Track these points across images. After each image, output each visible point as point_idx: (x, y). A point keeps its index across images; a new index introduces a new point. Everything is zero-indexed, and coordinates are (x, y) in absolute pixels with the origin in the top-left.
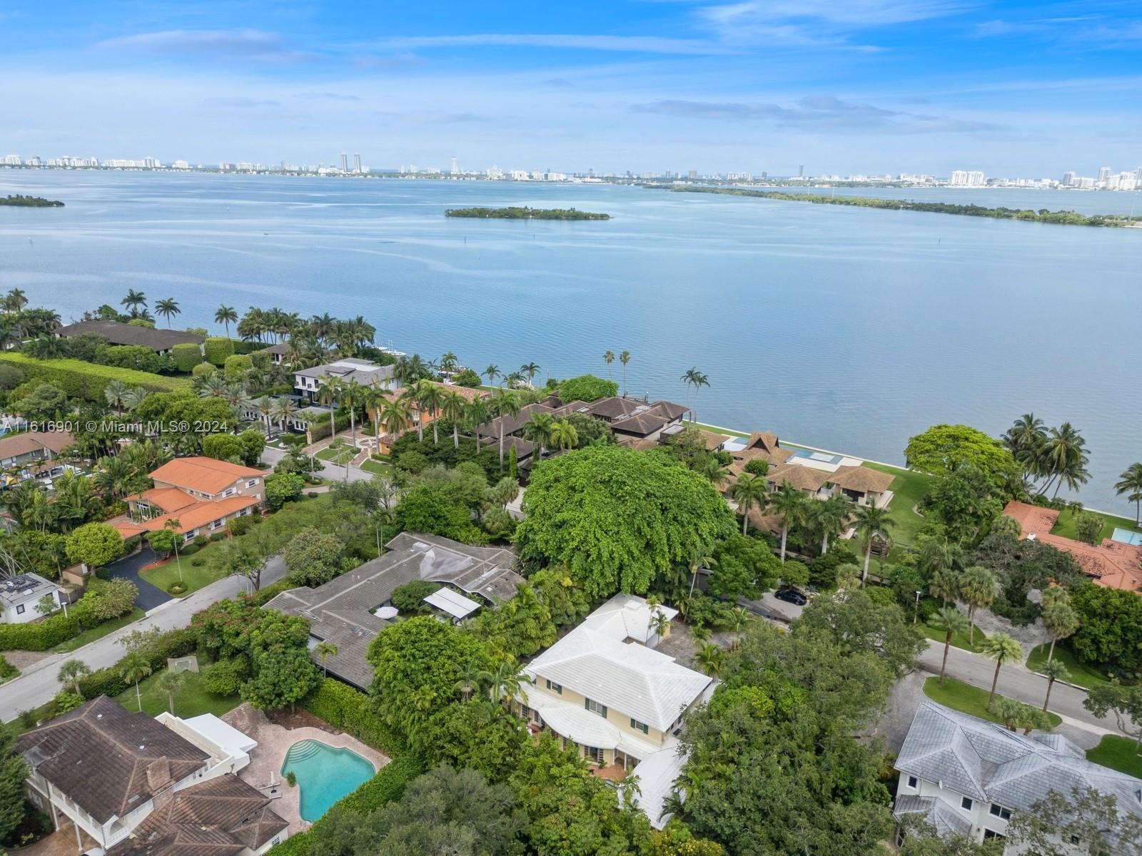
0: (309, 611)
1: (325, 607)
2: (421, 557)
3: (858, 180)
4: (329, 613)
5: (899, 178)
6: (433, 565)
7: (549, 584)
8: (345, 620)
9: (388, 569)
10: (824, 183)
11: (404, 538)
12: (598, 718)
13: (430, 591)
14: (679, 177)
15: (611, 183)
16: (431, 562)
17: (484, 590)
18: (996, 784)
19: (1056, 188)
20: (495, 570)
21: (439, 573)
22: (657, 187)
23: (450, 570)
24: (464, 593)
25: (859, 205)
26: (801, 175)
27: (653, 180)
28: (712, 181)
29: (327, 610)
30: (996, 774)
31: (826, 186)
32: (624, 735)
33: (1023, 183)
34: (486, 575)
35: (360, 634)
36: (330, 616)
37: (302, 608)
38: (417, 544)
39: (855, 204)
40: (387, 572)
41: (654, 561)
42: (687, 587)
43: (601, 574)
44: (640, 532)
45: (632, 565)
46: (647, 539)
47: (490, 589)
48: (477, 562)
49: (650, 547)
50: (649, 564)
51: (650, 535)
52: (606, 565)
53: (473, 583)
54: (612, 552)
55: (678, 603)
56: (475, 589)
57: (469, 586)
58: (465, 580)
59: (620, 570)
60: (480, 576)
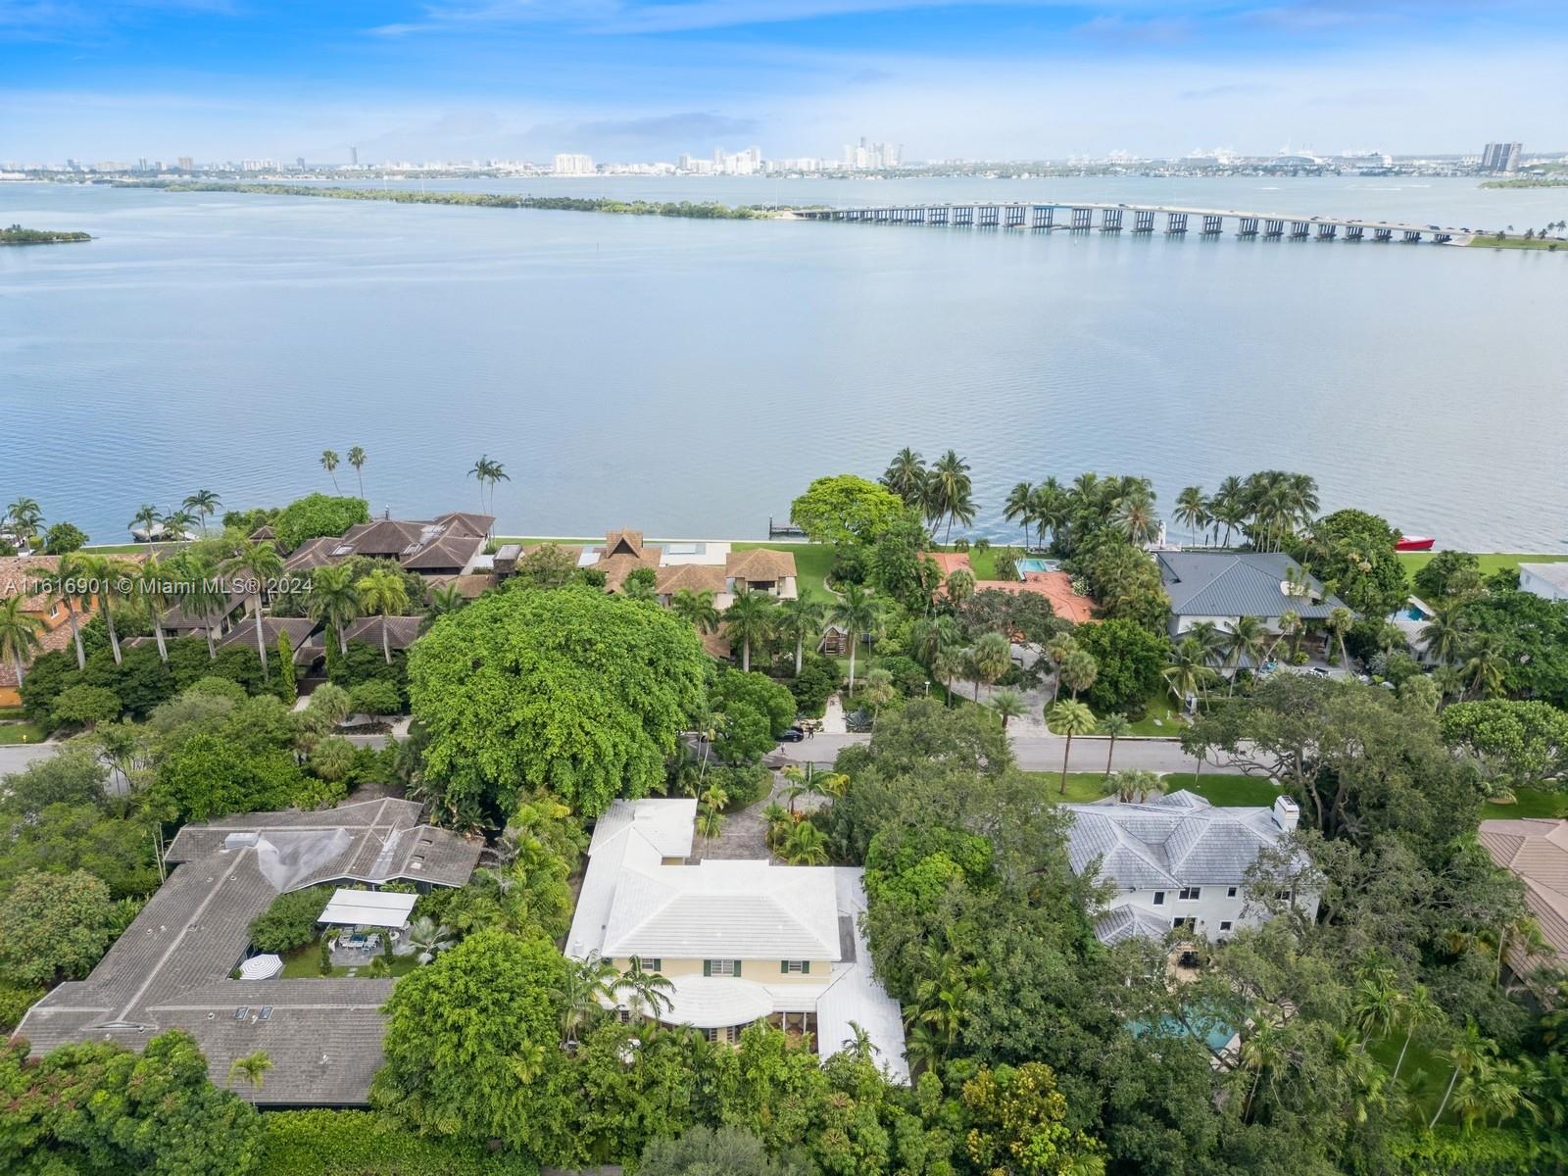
0: (120, 1019)
1: (146, 1000)
2: (252, 857)
3: (437, 168)
4: (162, 1008)
5: (489, 165)
6: (283, 861)
8: (208, 1008)
9: (210, 896)
10: (394, 173)
11: (191, 836)
12: (728, 981)
13: (321, 905)
14: (164, 168)
15: (46, 181)
16: (275, 858)
17: (408, 870)
18: (1179, 866)
19: (674, 173)
20: (397, 834)
21: (304, 872)
22: (136, 186)
23: (321, 860)
24: (373, 887)
25: (463, 204)
26: (356, 162)
27: (124, 173)
28: (222, 174)
29: (156, 1002)
30: (1170, 855)
31: (399, 178)
32: (773, 989)
33: (636, 168)
34: (389, 845)
35: (255, 1018)
36: (170, 1013)
37: (96, 1023)
38: (232, 837)
39: (457, 203)
40: (211, 901)
41: (656, 740)
42: (694, 763)
43: (607, 782)
44: (635, 705)
45: (641, 755)
46: (644, 712)
47: (417, 865)
48: (359, 831)
49: (650, 722)
50: (654, 747)
51: (651, 705)
52: (610, 767)
53: (379, 866)
54: (615, 746)
55: (687, 788)
56: (389, 873)
57: (376, 872)
58: (364, 866)
59: (626, 767)
60: (380, 851)
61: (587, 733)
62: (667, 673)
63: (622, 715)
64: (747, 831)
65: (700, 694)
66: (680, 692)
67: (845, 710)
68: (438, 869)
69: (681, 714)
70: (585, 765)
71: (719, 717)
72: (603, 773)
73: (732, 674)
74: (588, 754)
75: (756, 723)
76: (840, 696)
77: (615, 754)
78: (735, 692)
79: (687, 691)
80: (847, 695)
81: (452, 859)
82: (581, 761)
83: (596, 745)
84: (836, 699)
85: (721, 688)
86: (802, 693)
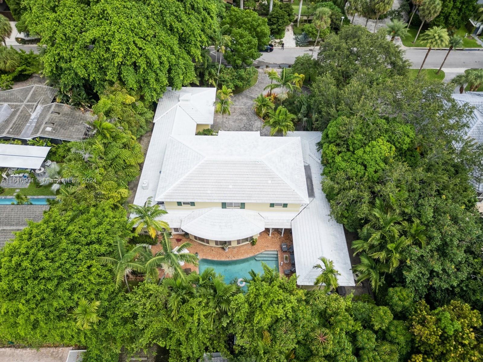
7: (118, 108)
17: (44, 131)
20: (40, 108)
24: (24, 142)
34: (34, 115)
41: (189, 53)
42: (213, 66)
43: (157, 80)
44: (171, 29)
45: (179, 63)
46: (179, 34)
47: (49, 129)
48: (16, 106)
49: (183, 41)
50: (187, 57)
51: (183, 29)
52: (158, 71)
53: (28, 129)
54: (160, 57)
55: (210, 81)
56: (32, 134)
57: (25, 133)
58: (18, 128)
59: (169, 71)
60: (29, 118)
61: (140, 49)
62: (193, 7)
63: (163, 35)
64: (245, 105)
65: (215, 23)
66: (203, 21)
67: (295, 34)
68: (63, 131)
69: (203, 36)
70: (142, 70)
71: (227, 38)
72: (154, 75)
73: (234, 11)
74: (142, 62)
75: (249, 42)
76: (292, 26)
77: (161, 63)
78: (236, 22)
79: (206, 21)
80: (296, 26)
81: (72, 124)
82: (139, 67)
83: (147, 57)
84: (290, 28)
85: (228, 20)
86: (273, 24)
